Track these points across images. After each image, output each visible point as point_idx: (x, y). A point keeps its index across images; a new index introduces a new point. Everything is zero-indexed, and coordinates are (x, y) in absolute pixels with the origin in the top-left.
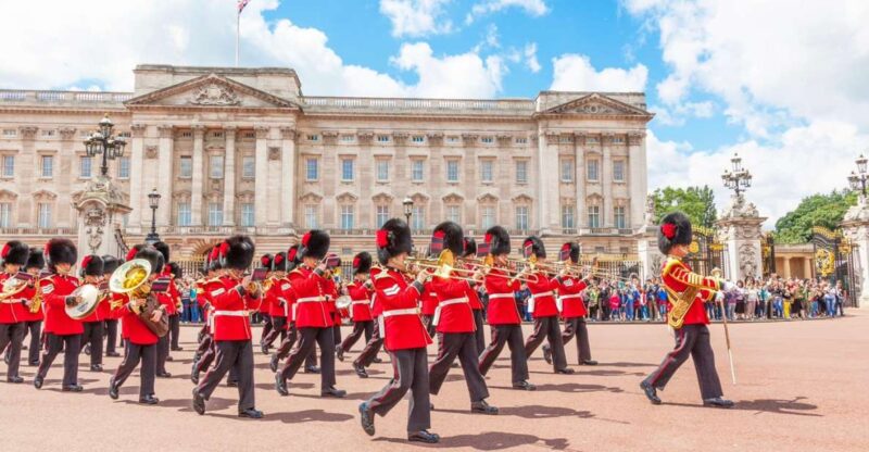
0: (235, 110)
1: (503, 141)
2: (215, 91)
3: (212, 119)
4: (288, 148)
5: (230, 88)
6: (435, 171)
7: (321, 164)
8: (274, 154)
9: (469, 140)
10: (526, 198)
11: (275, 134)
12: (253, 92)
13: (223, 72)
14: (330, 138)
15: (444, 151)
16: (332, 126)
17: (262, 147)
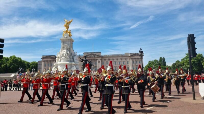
0: (94, 57)
1: (126, 59)
2: (92, 55)
3: (92, 58)
4: (100, 61)
5: (94, 55)
6: (117, 63)
7: (104, 63)
8: (99, 62)
9: (121, 59)
10: (128, 66)
11: (99, 60)
12: (96, 55)
13: (93, 53)
14: (105, 60)
15: (119, 61)
16: (105, 58)
17: (98, 61)
